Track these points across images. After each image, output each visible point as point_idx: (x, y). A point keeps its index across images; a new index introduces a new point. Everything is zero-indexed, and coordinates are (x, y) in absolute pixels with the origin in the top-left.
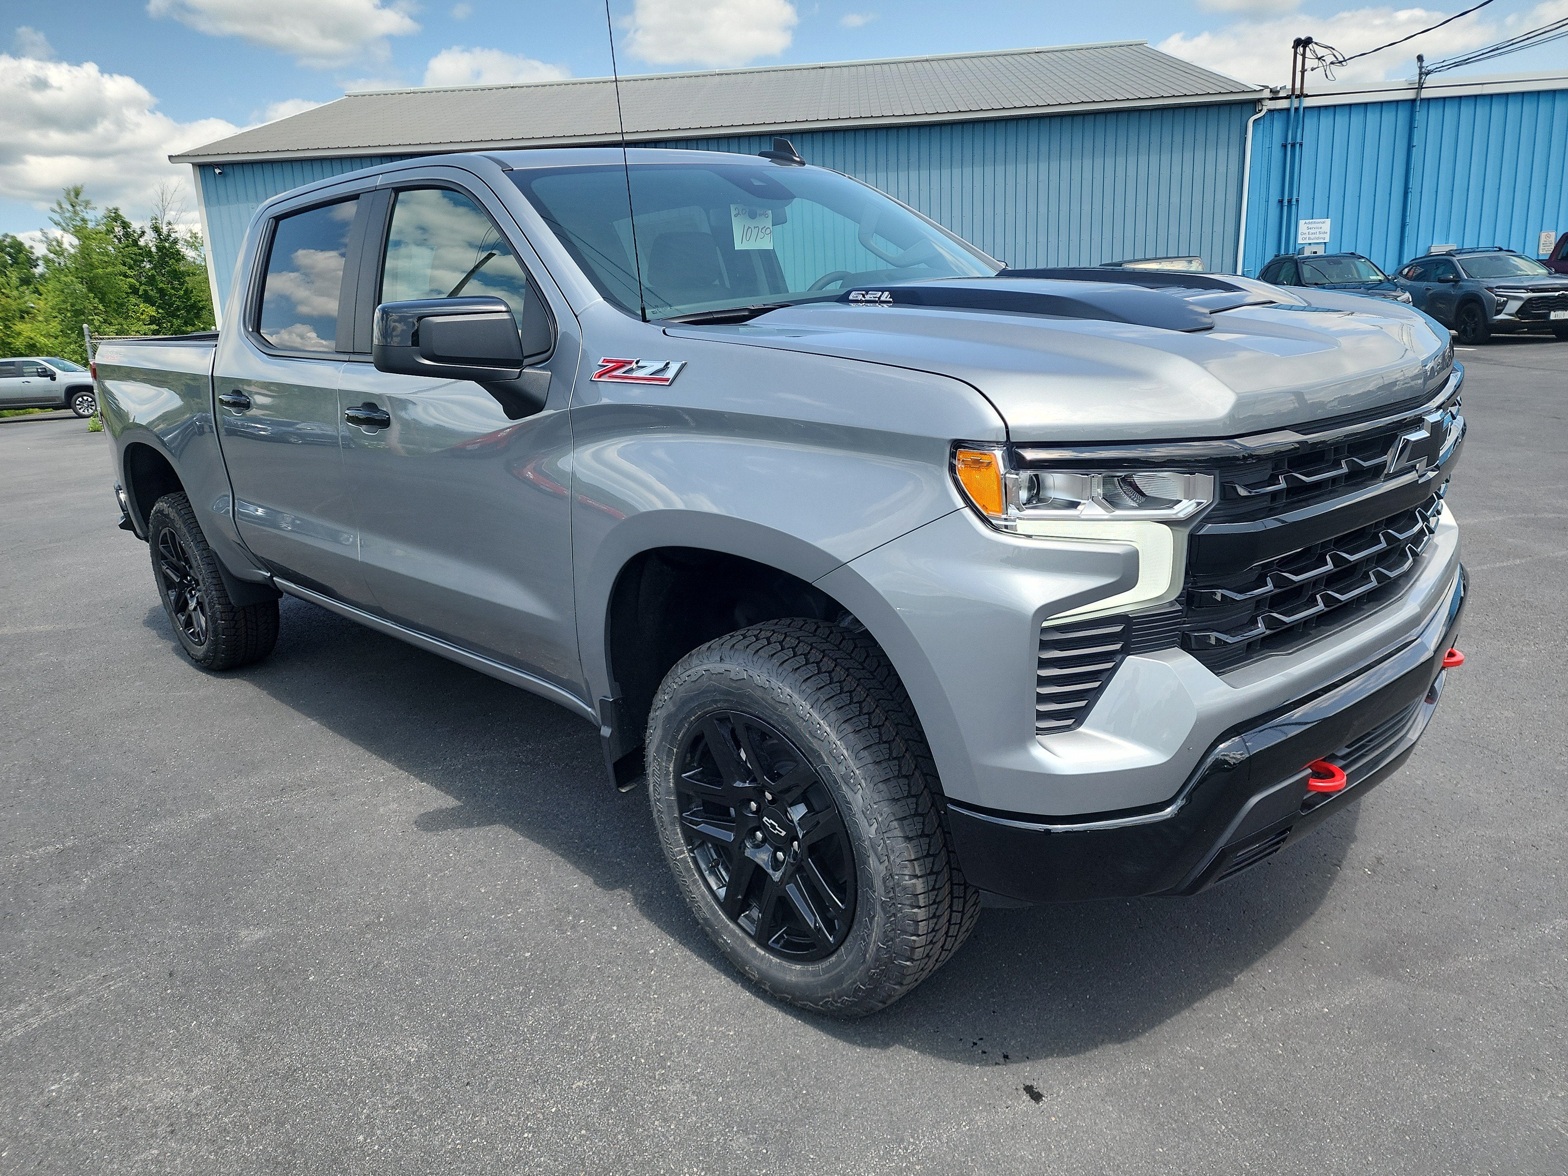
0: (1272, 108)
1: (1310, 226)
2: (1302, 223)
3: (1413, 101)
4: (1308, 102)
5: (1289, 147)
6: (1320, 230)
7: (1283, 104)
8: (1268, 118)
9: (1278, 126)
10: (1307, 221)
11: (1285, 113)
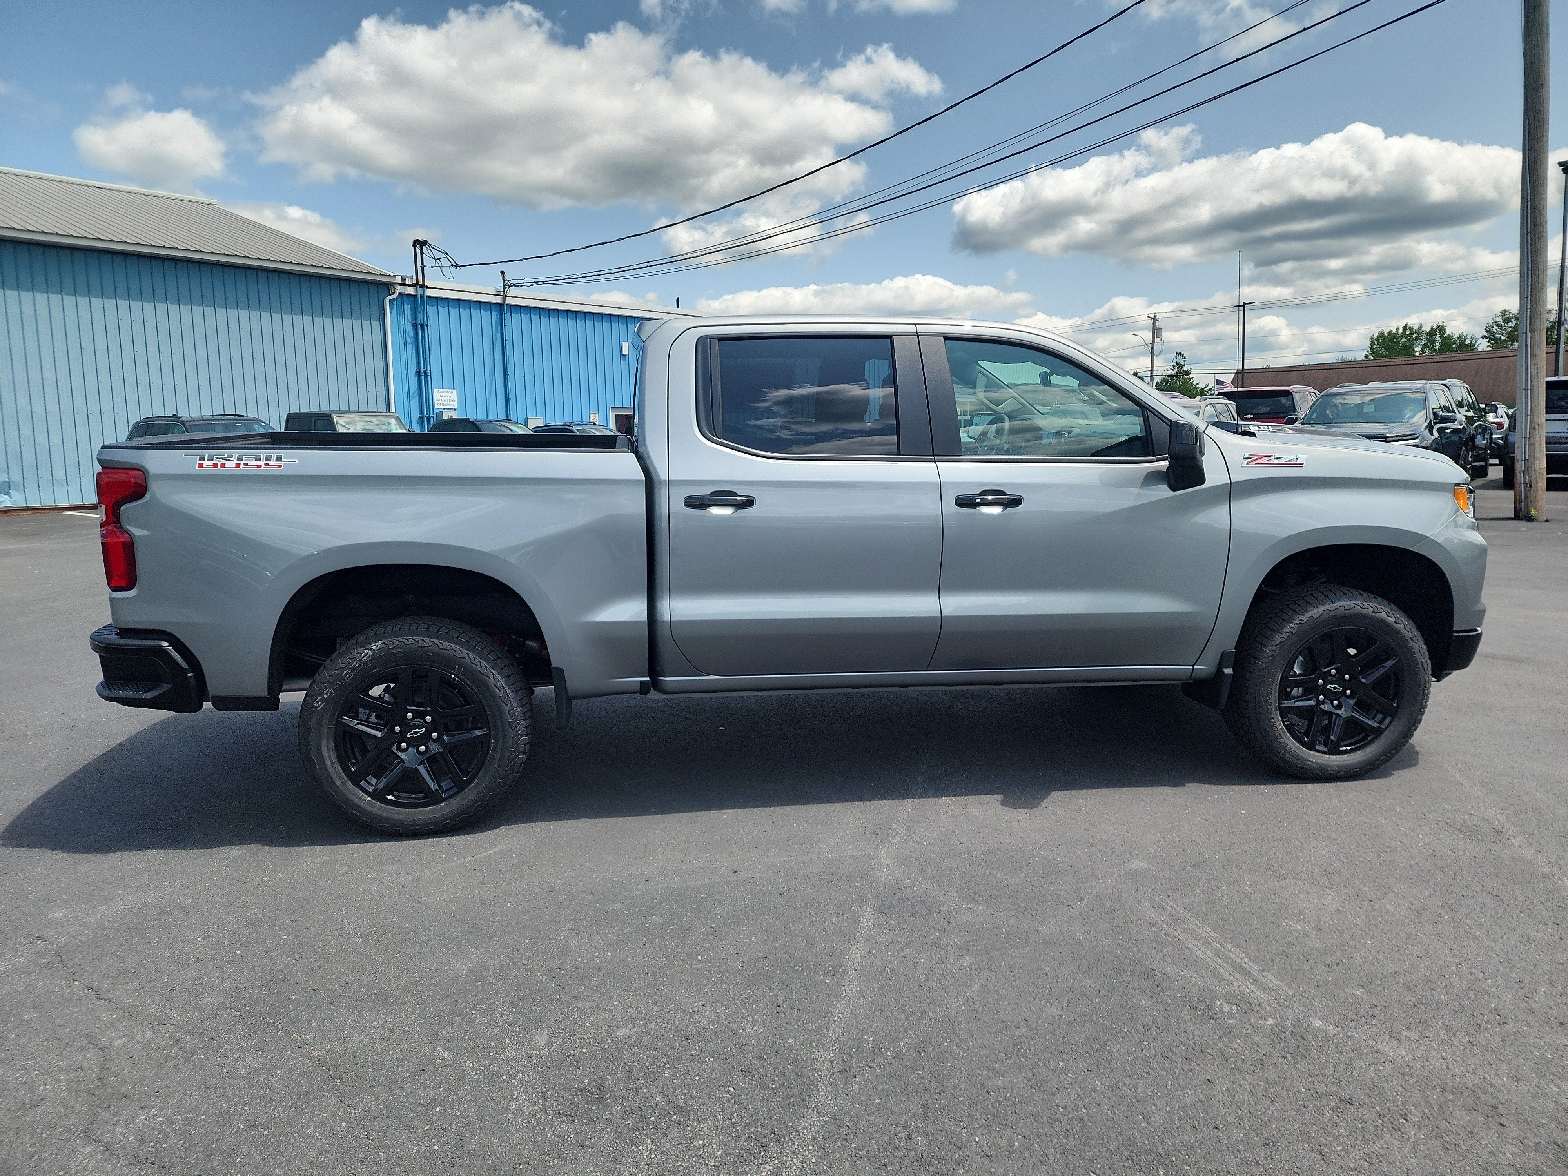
0: (402, 292)
1: (443, 394)
2: (435, 391)
3: (501, 305)
4: (429, 292)
5: (419, 327)
6: (450, 398)
7: (411, 291)
8: (399, 300)
9: (407, 308)
10: (440, 390)
11: (412, 299)
